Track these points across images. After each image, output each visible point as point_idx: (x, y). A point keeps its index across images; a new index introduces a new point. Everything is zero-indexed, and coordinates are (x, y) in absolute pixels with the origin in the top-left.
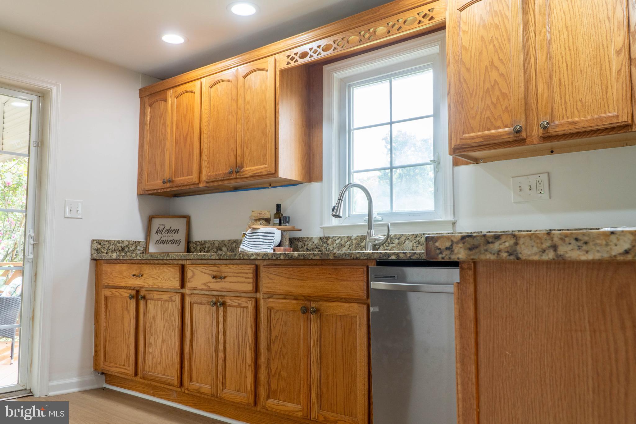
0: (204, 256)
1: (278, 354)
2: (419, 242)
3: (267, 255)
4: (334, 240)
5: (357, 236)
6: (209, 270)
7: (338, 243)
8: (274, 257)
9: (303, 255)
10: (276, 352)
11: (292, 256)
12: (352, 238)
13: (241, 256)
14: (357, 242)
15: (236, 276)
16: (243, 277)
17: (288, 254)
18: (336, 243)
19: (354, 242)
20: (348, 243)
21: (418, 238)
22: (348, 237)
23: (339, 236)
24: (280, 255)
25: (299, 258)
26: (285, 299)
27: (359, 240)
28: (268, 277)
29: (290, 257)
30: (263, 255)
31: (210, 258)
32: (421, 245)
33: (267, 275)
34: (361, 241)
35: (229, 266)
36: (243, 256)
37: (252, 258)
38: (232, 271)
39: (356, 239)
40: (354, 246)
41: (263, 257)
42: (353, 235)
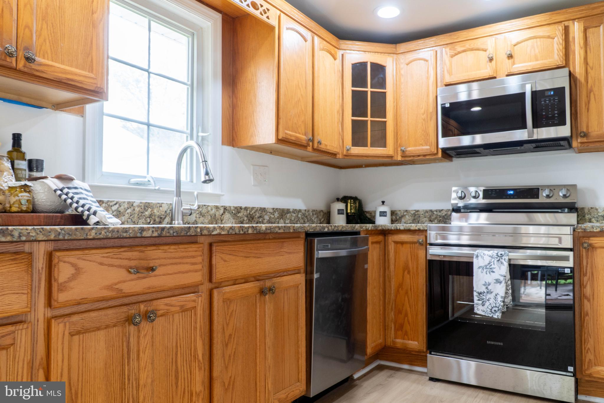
0: (126, 232)
1: (232, 357)
2: (201, 213)
3: (233, 228)
4: (109, 205)
5: (141, 203)
6: (121, 259)
7: (115, 210)
8: (241, 231)
9: (269, 228)
10: (230, 356)
11: (260, 229)
12: (134, 205)
13: (199, 230)
14: (141, 210)
15: (176, 264)
16: (187, 263)
17: (256, 227)
18: (112, 210)
19: (137, 209)
20: (129, 211)
21: (200, 209)
22: (129, 203)
23: (117, 200)
24: (248, 228)
25: (266, 232)
26: (235, 284)
27: (143, 208)
28: (222, 258)
29: (258, 230)
30: (228, 229)
31: (139, 235)
32: (203, 217)
33: (221, 256)
34: (145, 209)
35: (162, 248)
36: (201, 231)
37: (215, 233)
38: (169, 255)
39: (139, 206)
40: (136, 215)
41: (228, 232)
42: (136, 201)
